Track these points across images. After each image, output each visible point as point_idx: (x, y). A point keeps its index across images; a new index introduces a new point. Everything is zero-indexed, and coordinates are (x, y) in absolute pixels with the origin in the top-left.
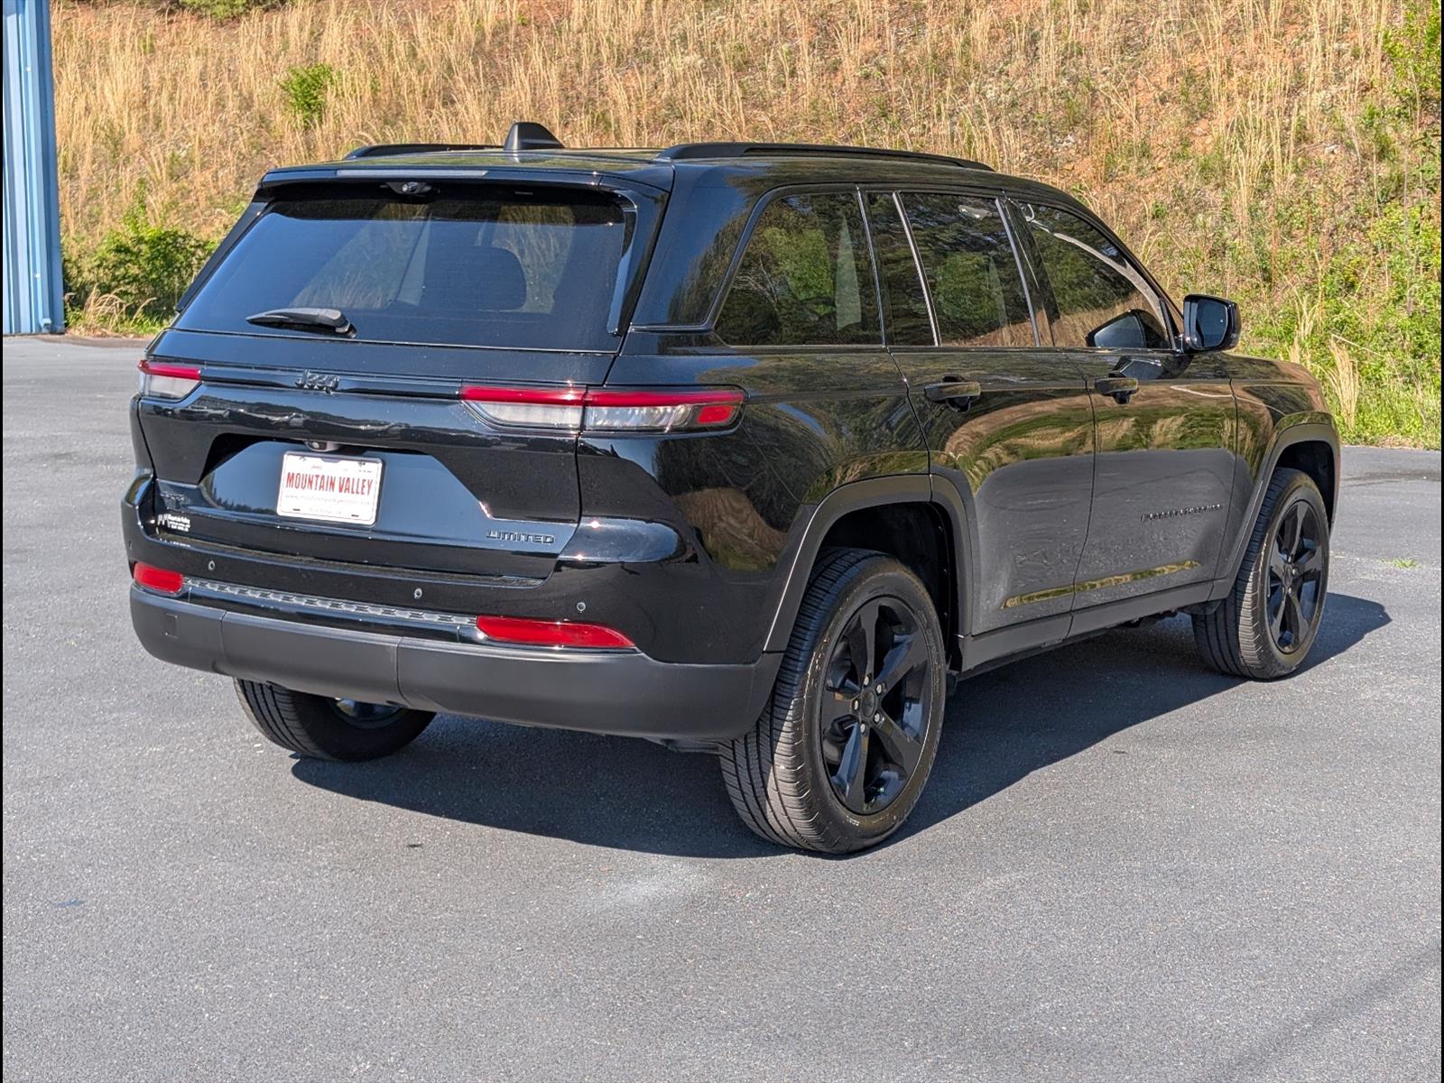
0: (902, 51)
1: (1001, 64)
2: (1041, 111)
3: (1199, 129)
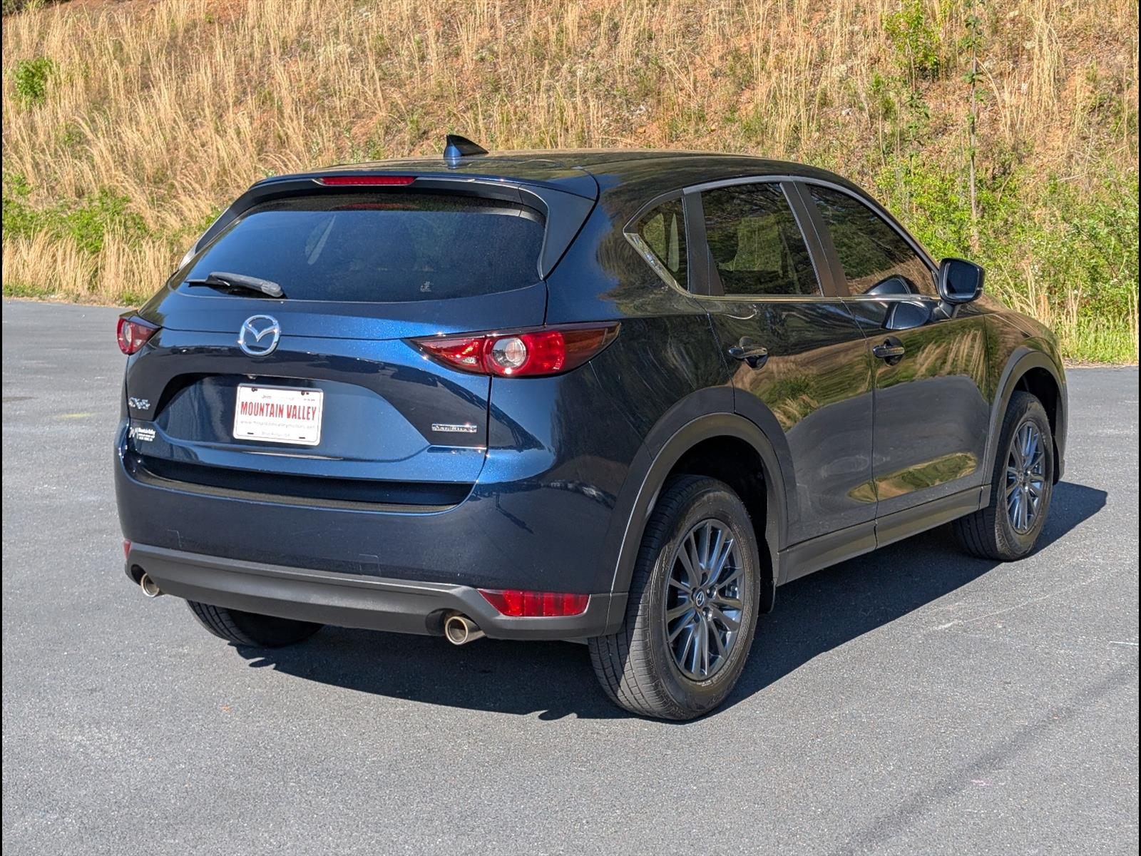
0: (510, 39)
1: (589, 48)
2: (620, 86)
3: (743, 99)
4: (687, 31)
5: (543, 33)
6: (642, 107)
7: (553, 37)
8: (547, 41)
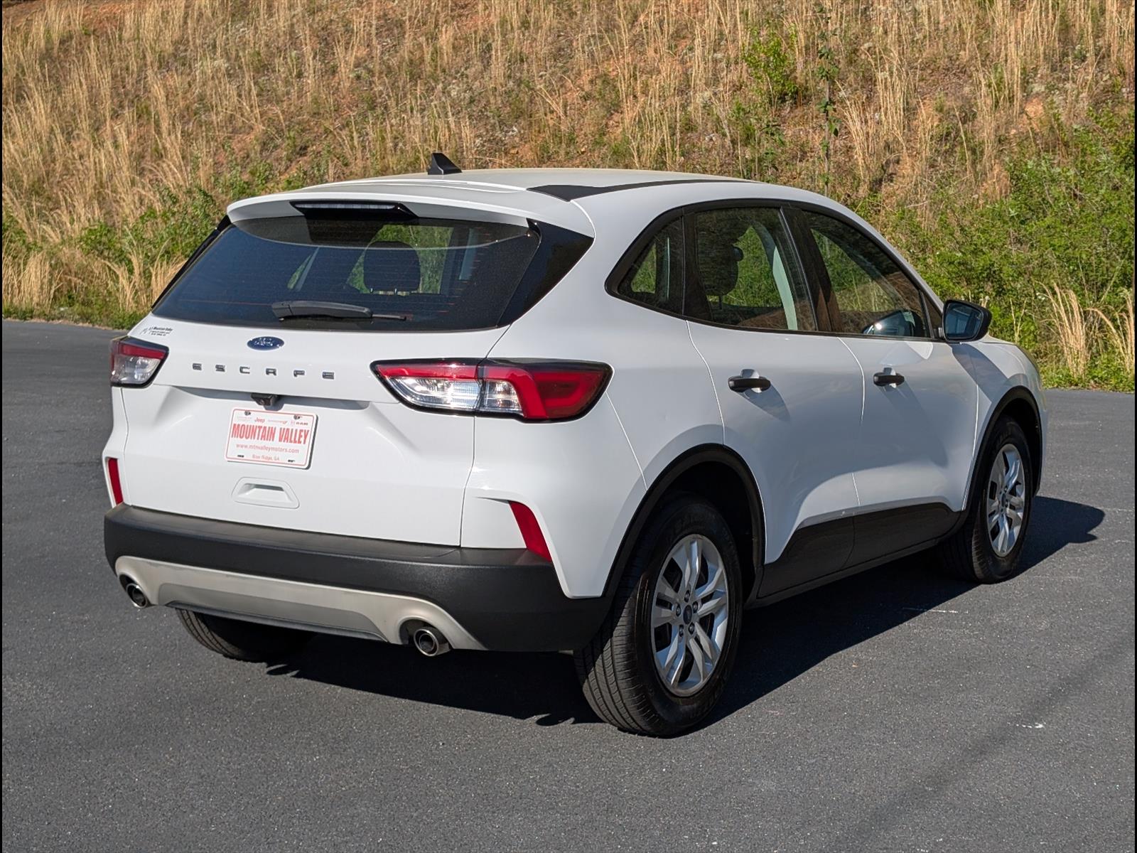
0: (385, 58)
1: (463, 69)
2: (493, 107)
3: (612, 122)
4: (558, 54)
5: (418, 54)
6: (515, 129)
7: (428, 58)
8: (422, 60)
